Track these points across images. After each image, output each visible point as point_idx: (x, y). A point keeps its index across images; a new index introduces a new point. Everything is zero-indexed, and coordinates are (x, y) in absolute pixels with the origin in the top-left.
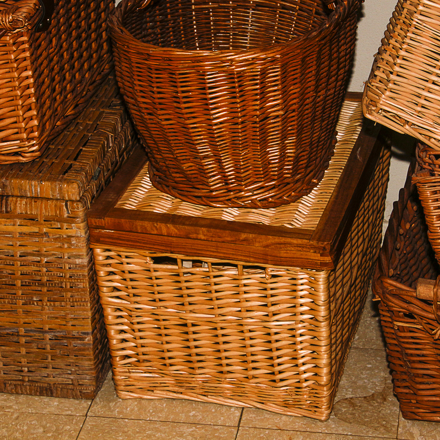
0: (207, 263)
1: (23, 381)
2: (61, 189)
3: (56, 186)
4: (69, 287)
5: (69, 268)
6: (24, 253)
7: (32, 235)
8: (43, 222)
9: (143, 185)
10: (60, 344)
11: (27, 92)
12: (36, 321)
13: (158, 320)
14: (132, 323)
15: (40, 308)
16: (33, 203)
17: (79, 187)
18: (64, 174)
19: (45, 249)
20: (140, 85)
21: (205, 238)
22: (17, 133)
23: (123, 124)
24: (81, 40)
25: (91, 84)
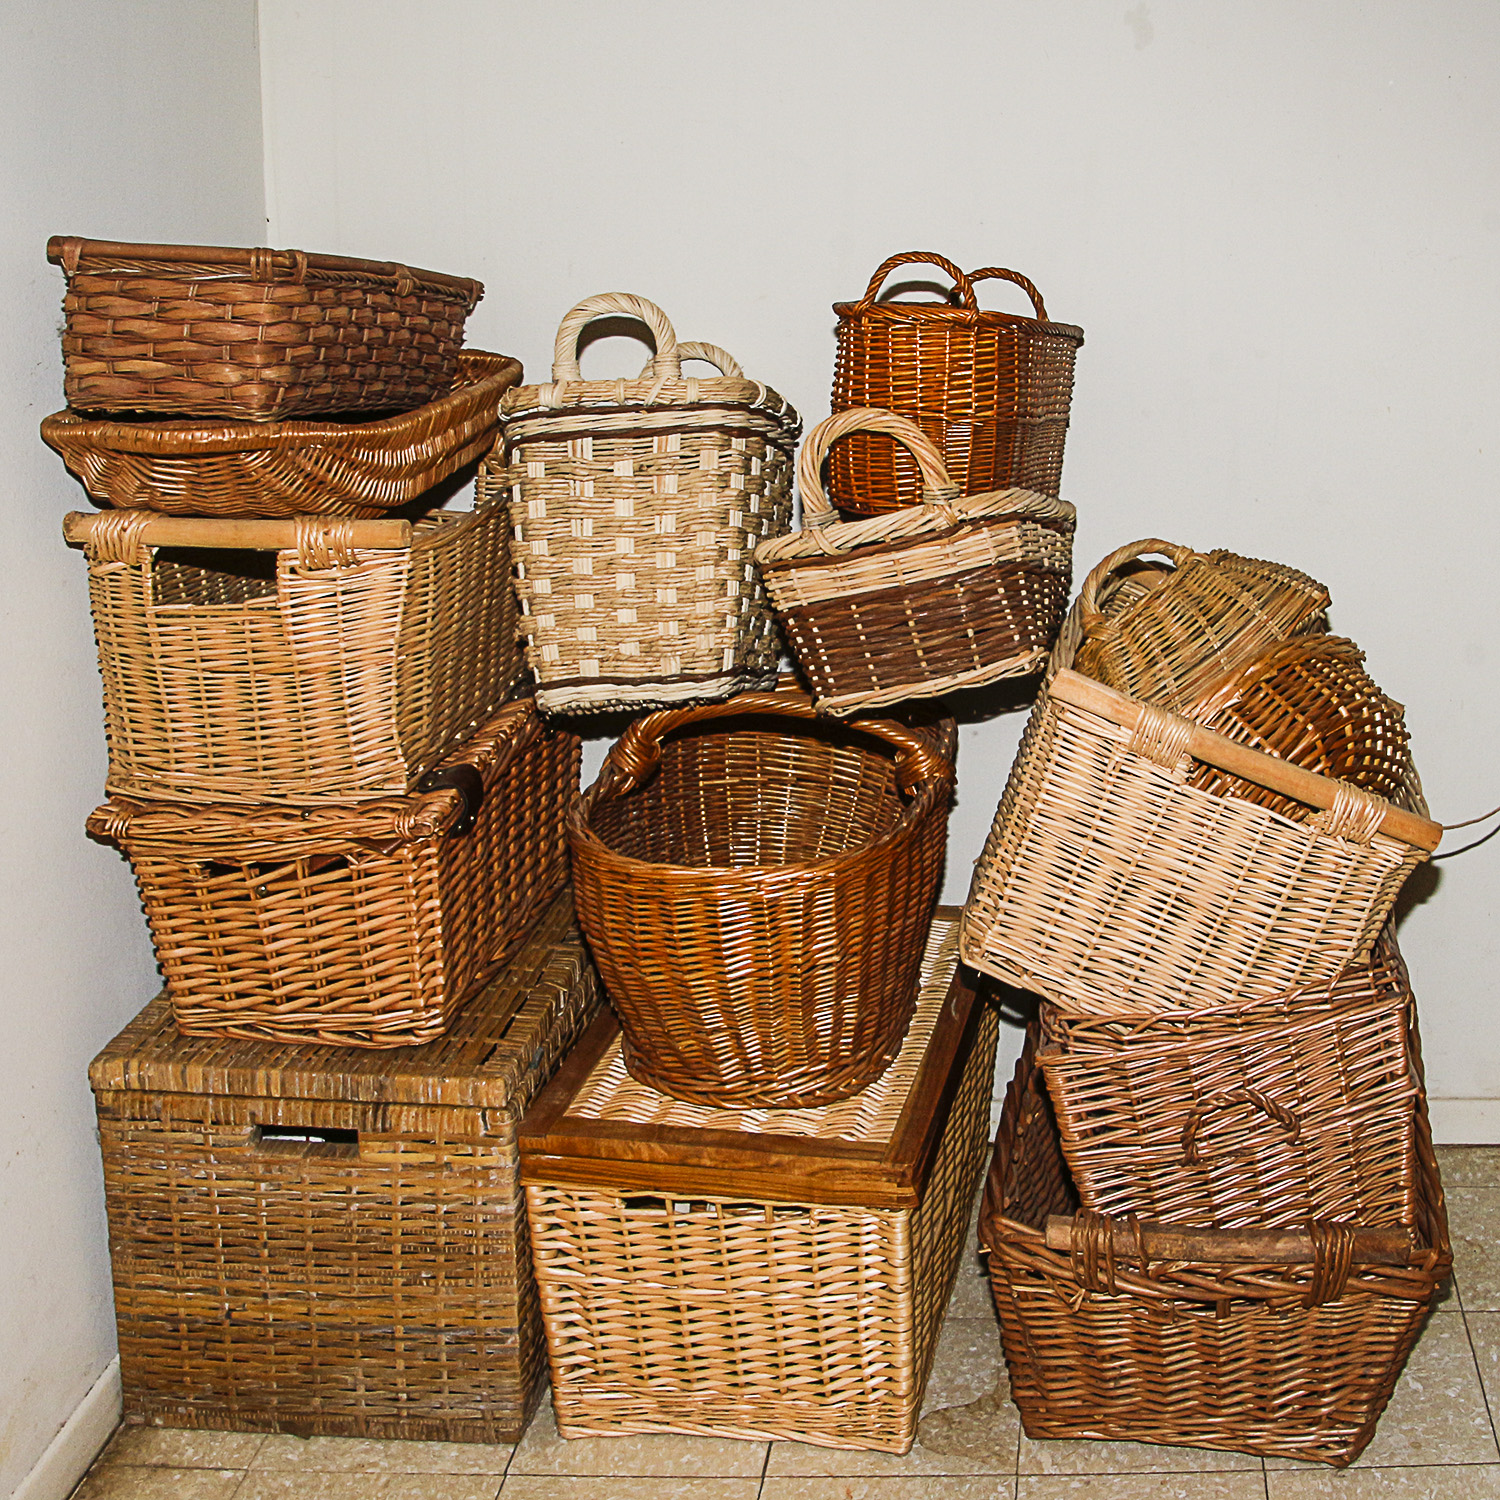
0: (713, 1204)
1: (398, 1416)
2: (475, 1089)
3: (467, 1085)
4: (482, 1252)
5: (485, 1221)
6: (408, 1198)
7: (423, 1167)
8: (443, 1145)
9: (612, 1073)
10: (464, 1351)
11: (431, 932)
12: (423, 1313)
13: (632, 1303)
14: (588, 1310)
15: (432, 1290)
16: (428, 1114)
17: (506, 1086)
18: (483, 1063)
19: (444, 1191)
20: (613, 921)
21: (713, 1164)
22: (409, 998)
23: (583, 969)
24: (523, 840)
25: (535, 906)
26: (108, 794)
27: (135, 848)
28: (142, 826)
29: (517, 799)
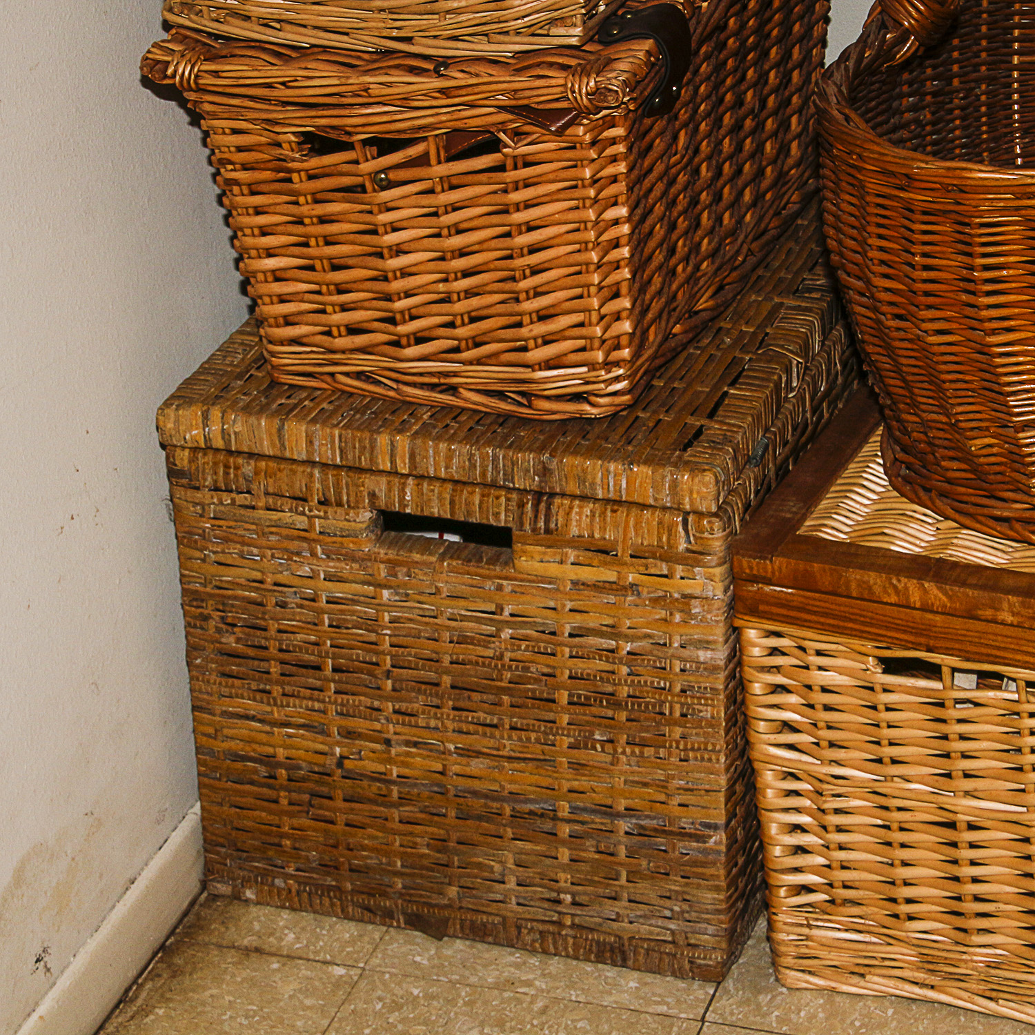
0: (1014, 680)
1: (559, 924)
2: (674, 485)
3: (664, 477)
4: (677, 714)
5: (682, 670)
6: (580, 628)
7: (600, 587)
8: (628, 559)
9: (866, 483)
10: (650, 846)
11: (614, 255)
12: (597, 788)
13: (886, 808)
14: (823, 811)
15: (609, 758)
16: (609, 513)
17: (717, 482)
18: (685, 450)
19: (628, 623)
20: (881, 249)
21: (1015, 620)
22: (583, 349)
23: (825, 334)
24: (742, 134)
25: (756, 239)
26: (167, 26)
27: (207, 107)
28: (216, 74)
29: (736, 70)
